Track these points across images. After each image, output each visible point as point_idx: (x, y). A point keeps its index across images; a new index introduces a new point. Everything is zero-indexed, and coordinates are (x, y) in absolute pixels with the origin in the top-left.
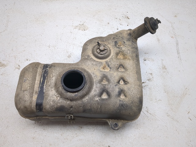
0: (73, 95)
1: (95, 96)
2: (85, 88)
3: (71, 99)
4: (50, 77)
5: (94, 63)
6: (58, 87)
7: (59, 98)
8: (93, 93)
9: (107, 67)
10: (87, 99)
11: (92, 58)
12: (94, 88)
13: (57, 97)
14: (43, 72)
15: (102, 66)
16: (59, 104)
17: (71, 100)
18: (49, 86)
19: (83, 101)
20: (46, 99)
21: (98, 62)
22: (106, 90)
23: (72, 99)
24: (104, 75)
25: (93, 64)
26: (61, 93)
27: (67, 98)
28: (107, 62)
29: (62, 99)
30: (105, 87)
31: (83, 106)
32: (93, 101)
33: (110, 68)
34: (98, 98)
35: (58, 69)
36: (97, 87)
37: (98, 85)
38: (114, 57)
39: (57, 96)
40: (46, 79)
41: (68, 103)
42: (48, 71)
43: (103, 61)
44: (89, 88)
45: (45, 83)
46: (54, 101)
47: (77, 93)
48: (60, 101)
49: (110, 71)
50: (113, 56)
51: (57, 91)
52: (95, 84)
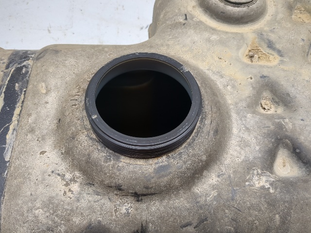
0: (146, 167)
1: (249, 167)
2: (198, 132)
3: (139, 189)
4: (36, 93)
5: (214, 37)
6: (70, 133)
7: (75, 187)
8: (235, 154)
9: (265, 49)
10: (214, 187)
11: (201, 22)
12: (235, 131)
13: (67, 185)
14: (6, 75)
15: (244, 50)
16: (77, 220)
17: (138, 196)
18: (32, 131)
19: (196, 197)
20: (15, 195)
21: (227, 33)
22: (287, 137)
23: (145, 191)
24: (263, 77)
25: (208, 40)
26: (87, 162)
27: (119, 188)
28: (260, 34)
29: (91, 190)
30: (280, 127)
31: (202, 221)
32: (245, 192)
33: (280, 53)
34: (264, 179)
35: (71, 61)
36: (247, 129)
37: (251, 119)
38: (280, 16)
39: (68, 176)
40: (19, 104)
41: (123, 210)
42: (27, 72)
43: (247, 30)
44: (216, 132)
45: (15, 118)
46: (51, 204)
47: (164, 158)
48: (83, 203)
49: (282, 62)
50: (277, 13)
51: (68, 153)
52: (234, 116)
